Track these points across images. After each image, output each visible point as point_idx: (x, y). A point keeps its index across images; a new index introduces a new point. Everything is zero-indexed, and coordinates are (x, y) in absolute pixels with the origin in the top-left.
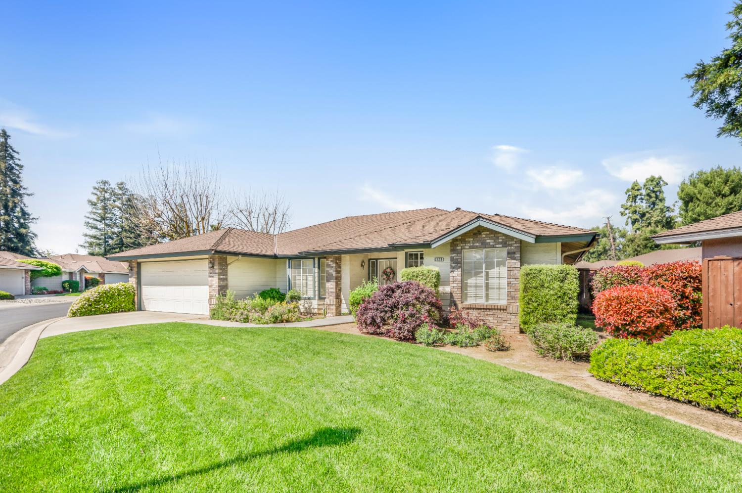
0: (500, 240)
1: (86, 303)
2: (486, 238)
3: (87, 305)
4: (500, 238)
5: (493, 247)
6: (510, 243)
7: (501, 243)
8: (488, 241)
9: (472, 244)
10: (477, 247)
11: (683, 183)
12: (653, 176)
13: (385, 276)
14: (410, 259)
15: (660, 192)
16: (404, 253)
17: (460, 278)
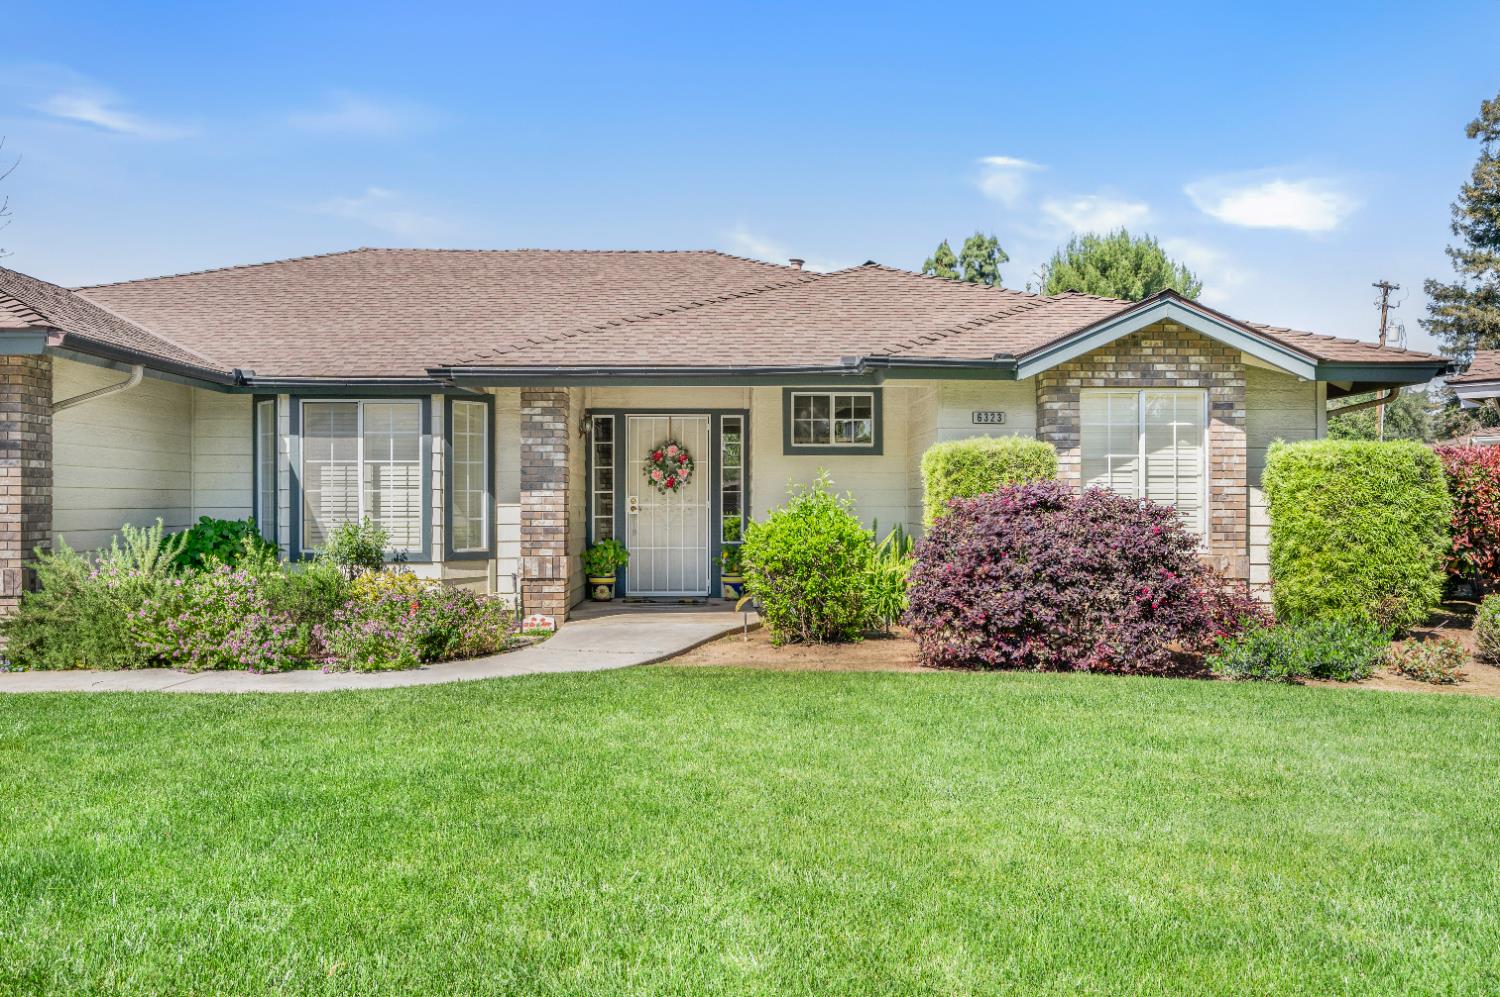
0: (1194, 368)
2: (1154, 359)
4: (1192, 359)
5: (1173, 385)
6: (1221, 375)
7: (1196, 375)
8: (1159, 367)
9: (1112, 375)
10: (1126, 385)
11: (1057, 262)
12: (980, 237)
13: (657, 474)
14: (798, 414)
15: (995, 278)
16: (778, 390)
17: (1077, 475)
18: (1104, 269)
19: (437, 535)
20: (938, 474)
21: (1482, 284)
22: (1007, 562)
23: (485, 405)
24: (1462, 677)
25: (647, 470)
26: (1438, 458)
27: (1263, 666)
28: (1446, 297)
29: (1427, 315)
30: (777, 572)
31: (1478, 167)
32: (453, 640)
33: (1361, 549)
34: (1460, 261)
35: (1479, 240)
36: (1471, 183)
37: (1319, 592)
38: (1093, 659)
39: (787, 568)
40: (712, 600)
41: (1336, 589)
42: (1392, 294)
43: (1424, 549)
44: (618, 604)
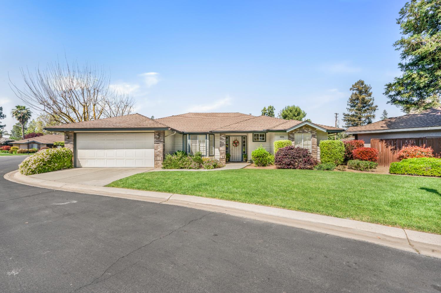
0: (310, 131)
1: (41, 163)
3: (42, 165)
4: (310, 129)
5: (307, 133)
6: (313, 131)
8: (305, 130)
9: (299, 132)
10: (301, 133)
11: (283, 110)
12: (271, 106)
13: (234, 144)
14: (255, 136)
15: (273, 112)
16: (252, 134)
17: (294, 145)
18: (291, 111)
19: (208, 153)
20: (276, 145)
21: (352, 113)
22: (288, 156)
23: (213, 136)
24: (346, 170)
25: (233, 144)
26: (343, 143)
27: (320, 168)
28: (346, 116)
29: (343, 118)
30: (256, 157)
31: (352, 95)
32: (217, 165)
33: (333, 154)
34: (348, 110)
35: (352, 106)
36: (350, 98)
37: (327, 160)
38: (299, 168)
39: (258, 157)
40: (242, 161)
41: (329, 160)
42: (338, 116)
43: (341, 154)
44: (229, 162)
